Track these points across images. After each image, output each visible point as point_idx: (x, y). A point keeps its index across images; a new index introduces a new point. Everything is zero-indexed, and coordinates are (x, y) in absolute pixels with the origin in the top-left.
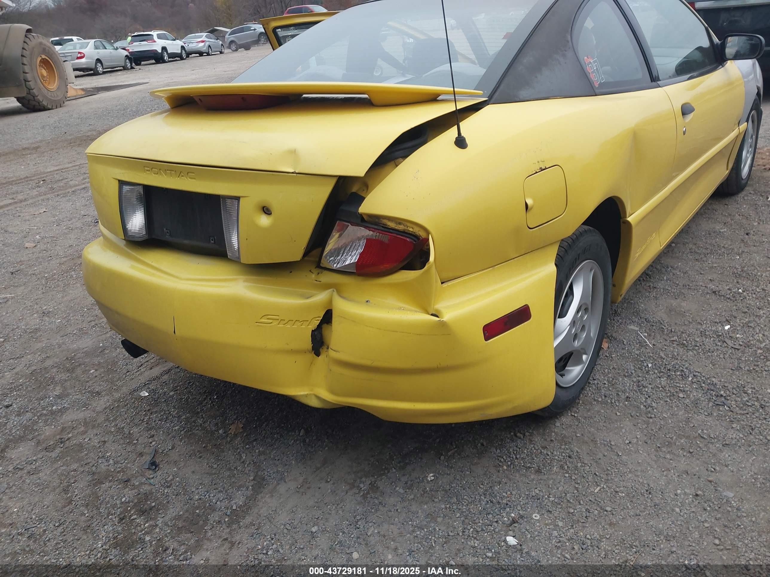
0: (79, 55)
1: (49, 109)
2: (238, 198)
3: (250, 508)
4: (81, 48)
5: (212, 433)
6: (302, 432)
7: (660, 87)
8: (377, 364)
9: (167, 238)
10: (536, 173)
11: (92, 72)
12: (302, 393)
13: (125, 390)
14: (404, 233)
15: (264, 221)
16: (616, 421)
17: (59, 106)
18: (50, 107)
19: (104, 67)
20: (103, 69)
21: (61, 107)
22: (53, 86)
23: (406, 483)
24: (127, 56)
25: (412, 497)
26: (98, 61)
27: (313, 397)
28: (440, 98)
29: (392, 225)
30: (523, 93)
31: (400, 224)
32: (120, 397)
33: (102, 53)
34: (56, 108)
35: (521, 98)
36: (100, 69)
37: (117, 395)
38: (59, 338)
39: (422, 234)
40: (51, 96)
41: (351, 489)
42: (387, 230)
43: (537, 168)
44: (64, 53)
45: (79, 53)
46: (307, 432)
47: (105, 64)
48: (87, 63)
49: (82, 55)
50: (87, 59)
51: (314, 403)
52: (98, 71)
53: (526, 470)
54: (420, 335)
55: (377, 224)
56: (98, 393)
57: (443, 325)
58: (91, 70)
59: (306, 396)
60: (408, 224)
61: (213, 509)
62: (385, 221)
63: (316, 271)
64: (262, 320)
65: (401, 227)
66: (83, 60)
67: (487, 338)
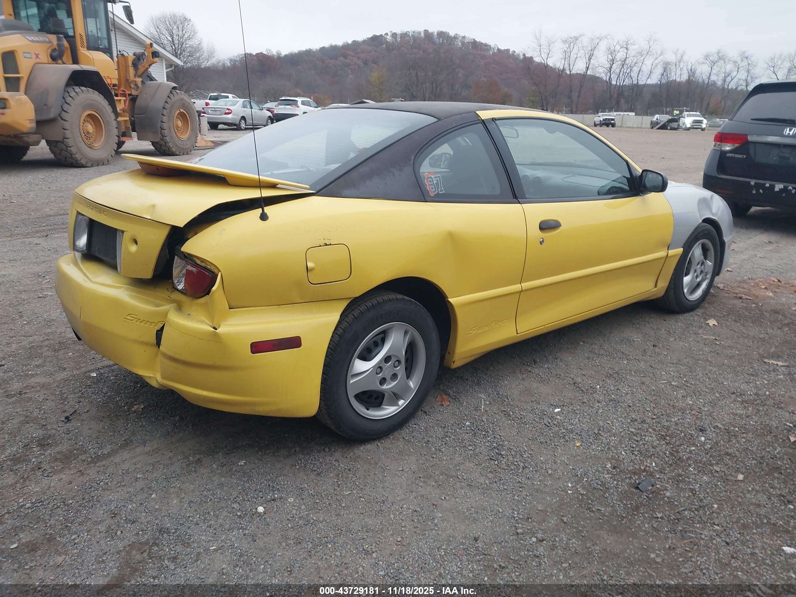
0: (227, 111)
1: (177, 155)
2: (123, 232)
3: (110, 457)
4: (231, 105)
5: (121, 407)
6: (177, 418)
7: (520, 203)
8: (177, 356)
9: (97, 254)
10: (320, 246)
11: (235, 127)
12: (147, 375)
13: (83, 370)
14: (205, 268)
15: (133, 248)
16: (406, 455)
17: (186, 153)
18: (178, 154)
19: (247, 124)
20: (246, 125)
21: (187, 154)
22: (185, 137)
23: (222, 463)
24: (270, 117)
25: (220, 472)
26: (243, 118)
27: (155, 380)
28: (279, 186)
29: (198, 262)
30: (347, 192)
31: (203, 262)
32: (77, 374)
33: (247, 112)
34: (183, 155)
35: (343, 195)
36: (243, 125)
37: (75, 372)
38: (64, 328)
39: (216, 271)
40: (181, 144)
41: (184, 459)
42: (196, 265)
43: (322, 243)
44: (214, 108)
45: (228, 109)
46: (182, 419)
47: (249, 121)
48: (232, 119)
49: (230, 111)
50: (233, 115)
51: (154, 384)
52: (240, 127)
53: (311, 472)
54: (201, 339)
55: (192, 260)
56: (65, 369)
57: (216, 335)
58: (235, 125)
59: (150, 377)
60: (208, 263)
61: (85, 452)
62: (195, 259)
63: (170, 290)
64: (128, 317)
65: (203, 264)
66: (230, 116)
67: (253, 352)
